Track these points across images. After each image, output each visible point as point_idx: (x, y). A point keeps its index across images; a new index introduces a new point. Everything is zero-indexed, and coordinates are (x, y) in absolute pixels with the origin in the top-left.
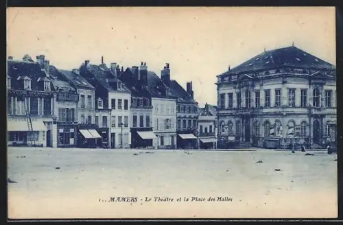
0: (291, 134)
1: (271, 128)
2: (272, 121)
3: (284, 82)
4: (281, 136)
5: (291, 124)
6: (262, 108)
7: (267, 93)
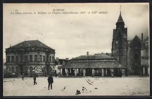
0: (41, 71)
1: (33, 70)
2: (33, 67)
3: (39, 53)
4: (38, 72)
5: (41, 68)
6: (28, 62)
7: (31, 56)
